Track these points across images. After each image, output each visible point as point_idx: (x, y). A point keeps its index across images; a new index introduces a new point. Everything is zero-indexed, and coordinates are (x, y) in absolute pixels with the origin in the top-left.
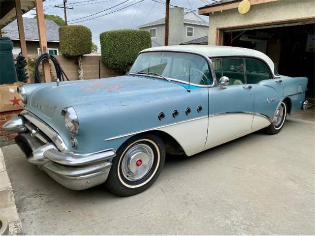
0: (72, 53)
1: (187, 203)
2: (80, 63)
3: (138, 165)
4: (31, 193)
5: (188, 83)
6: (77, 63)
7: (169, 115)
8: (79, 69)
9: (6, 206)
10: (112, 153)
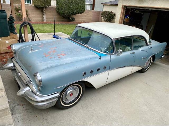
0: (40, 5)
1: (93, 116)
2: (44, 11)
3: (70, 96)
4: (18, 103)
5: (101, 52)
6: (42, 11)
7: (88, 73)
8: (44, 14)
9: (6, 115)
10: (58, 95)
